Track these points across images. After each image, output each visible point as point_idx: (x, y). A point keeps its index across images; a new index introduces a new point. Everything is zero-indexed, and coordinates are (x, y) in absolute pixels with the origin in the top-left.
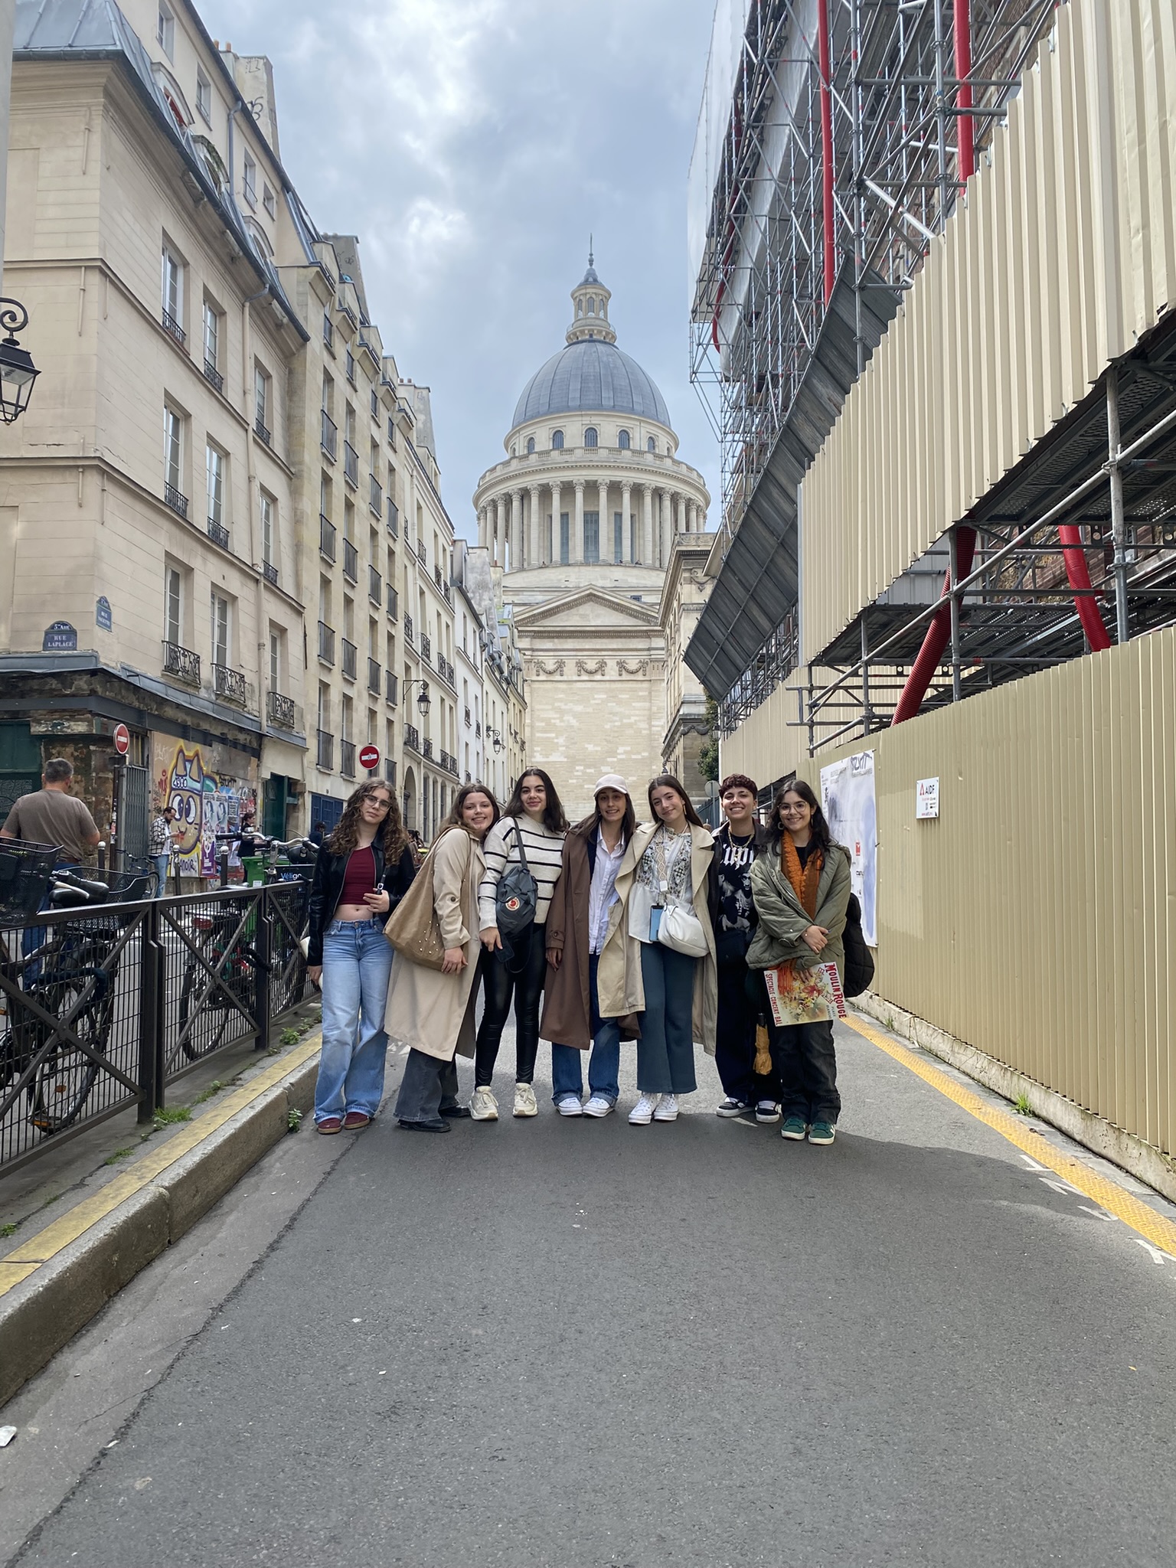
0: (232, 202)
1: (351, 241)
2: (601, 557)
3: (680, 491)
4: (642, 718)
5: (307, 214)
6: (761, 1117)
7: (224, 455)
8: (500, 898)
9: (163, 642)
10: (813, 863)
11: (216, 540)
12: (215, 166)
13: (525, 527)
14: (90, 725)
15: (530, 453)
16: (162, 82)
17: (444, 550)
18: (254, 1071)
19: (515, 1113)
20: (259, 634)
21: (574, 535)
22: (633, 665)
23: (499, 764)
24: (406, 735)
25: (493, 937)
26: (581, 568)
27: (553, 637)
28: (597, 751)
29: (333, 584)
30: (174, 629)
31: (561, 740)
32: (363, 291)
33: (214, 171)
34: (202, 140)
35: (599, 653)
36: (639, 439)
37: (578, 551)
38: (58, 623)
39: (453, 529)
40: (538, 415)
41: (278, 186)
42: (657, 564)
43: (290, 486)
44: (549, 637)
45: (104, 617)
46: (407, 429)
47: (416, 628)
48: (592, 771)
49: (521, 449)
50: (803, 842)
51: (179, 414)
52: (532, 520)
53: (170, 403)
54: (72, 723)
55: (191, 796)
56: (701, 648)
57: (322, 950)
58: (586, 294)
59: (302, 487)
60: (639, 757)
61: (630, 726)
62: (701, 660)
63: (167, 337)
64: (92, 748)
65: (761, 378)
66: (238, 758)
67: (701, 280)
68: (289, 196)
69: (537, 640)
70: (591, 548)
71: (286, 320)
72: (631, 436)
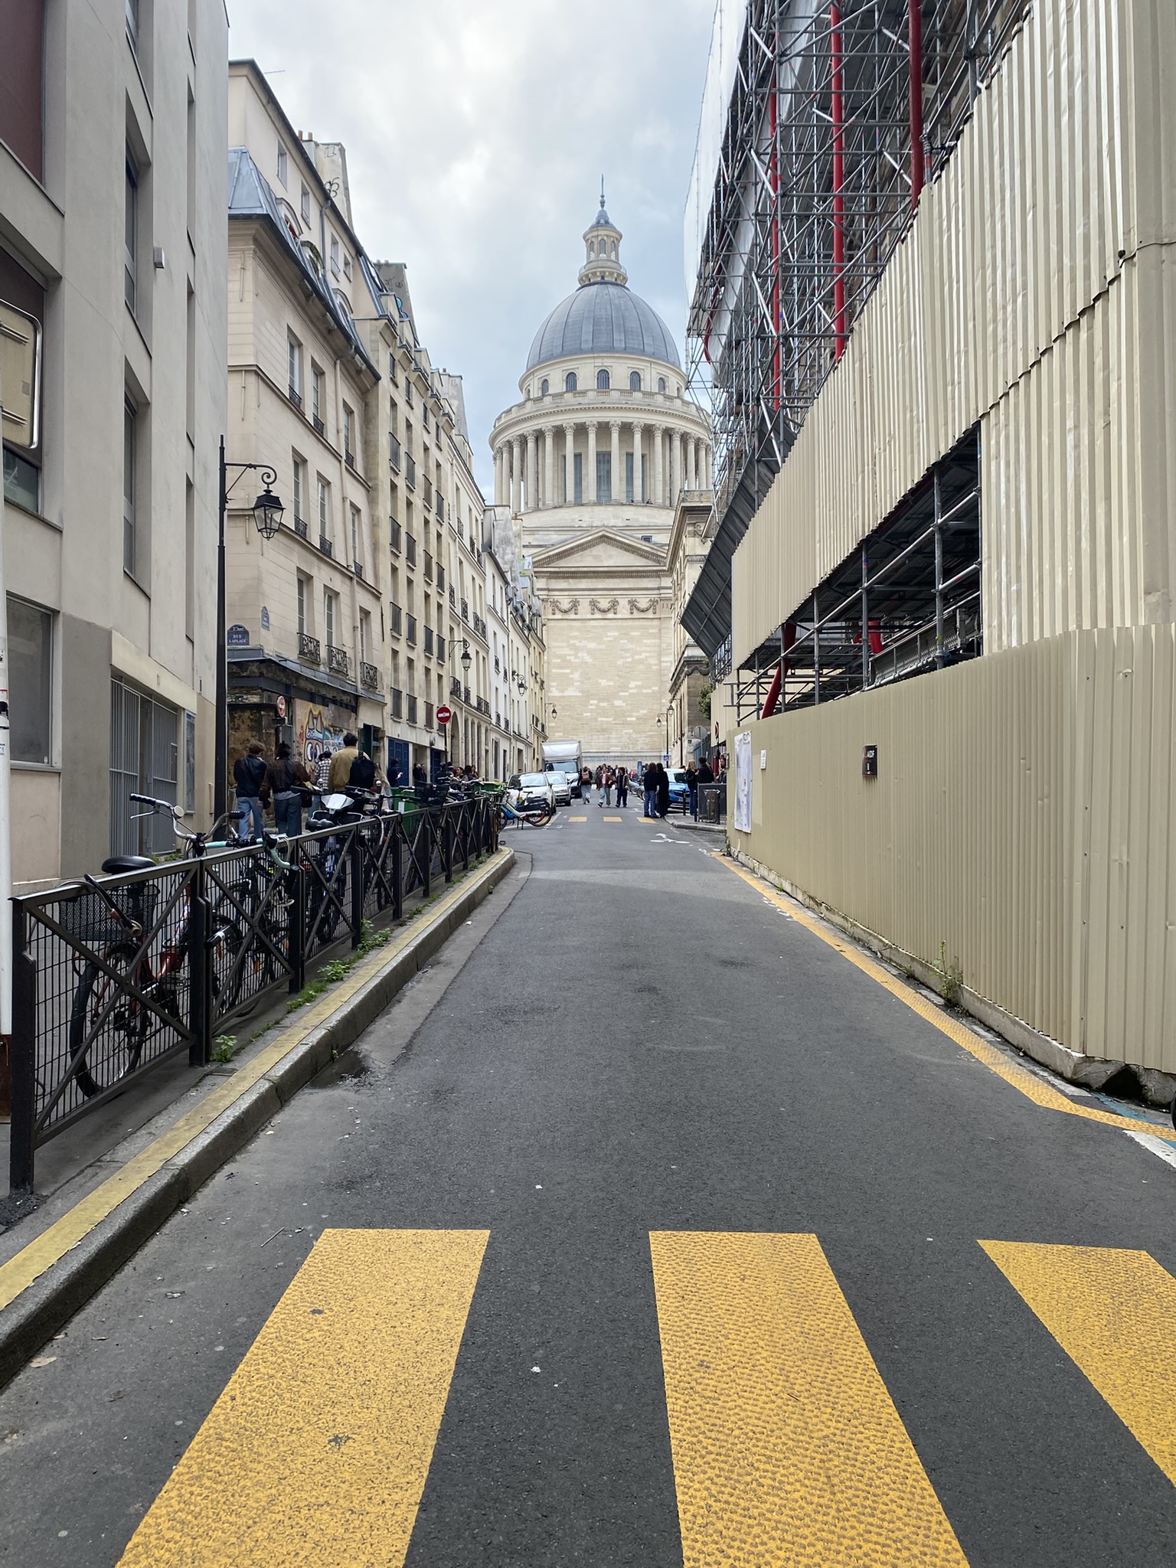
0: (326, 283)
1: (402, 269)
2: (614, 497)
3: (688, 431)
4: (652, 654)
7: (326, 484)
9: (296, 632)
11: (324, 552)
12: (315, 260)
13: (540, 467)
14: (262, 697)
15: (543, 396)
16: (284, 213)
17: (477, 520)
20: (354, 618)
21: (587, 475)
22: (643, 603)
23: (522, 704)
24: (451, 686)
26: (594, 507)
27: (568, 578)
28: (610, 686)
29: (399, 570)
30: (301, 622)
31: (576, 676)
33: (315, 263)
35: (612, 593)
36: (650, 380)
37: (590, 492)
38: (235, 626)
39: (483, 500)
40: (551, 357)
41: (353, 254)
42: (667, 503)
43: (368, 497)
44: (564, 578)
45: (265, 621)
46: (450, 429)
47: (458, 595)
48: (605, 704)
49: (536, 389)
51: (298, 461)
52: (547, 461)
53: (294, 455)
54: (250, 696)
58: (598, 236)
59: (377, 495)
60: (650, 691)
61: (641, 661)
62: (694, 625)
63: (291, 406)
64: (262, 713)
66: (344, 714)
68: (362, 260)
69: (553, 580)
70: (604, 486)
71: (364, 367)
72: (642, 377)
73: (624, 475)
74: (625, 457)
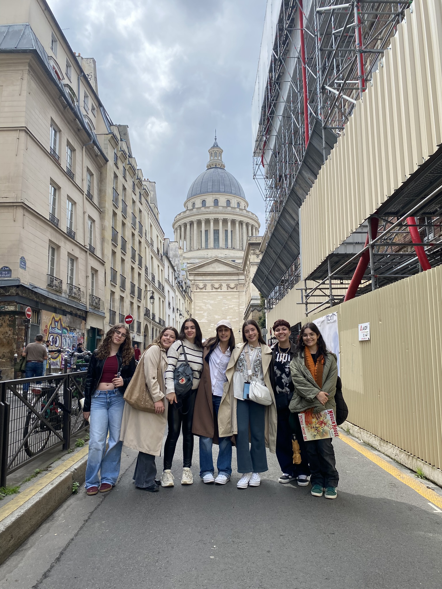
0: (79, 109)
1: (126, 127)
2: (220, 246)
3: (249, 222)
4: (236, 305)
5: (108, 115)
6: (300, 484)
7: (74, 203)
8: (176, 378)
9: (47, 275)
10: (320, 361)
11: (70, 236)
12: (72, 95)
13: (192, 235)
14: (16, 307)
15: (193, 208)
16: (52, 63)
17: (161, 242)
18: (59, 462)
19: (182, 483)
20: (86, 272)
21: (210, 238)
22: (232, 285)
24: (145, 312)
25: (173, 397)
26: (213, 250)
27: (202, 275)
28: (219, 318)
29: (117, 253)
30: (52, 270)
31: (205, 314)
32: (130, 145)
33: (72, 97)
34: (67, 85)
35: (220, 281)
36: (234, 203)
37: (211, 244)
38: (4, 267)
39: (164, 234)
40: (196, 194)
41: (97, 105)
42: (241, 249)
43: (100, 216)
44: (200, 275)
45: (23, 265)
46: (146, 196)
47: (150, 271)
49: (190, 206)
50: (314, 352)
51: (56, 187)
52: (194, 233)
53: (52, 183)
54: (8, 307)
55: (57, 336)
56: (259, 277)
57: (90, 405)
58: (214, 151)
59: (105, 216)
60: (235, 320)
61: (232, 308)
62: (259, 282)
63: (52, 158)
64: (16, 316)
65: (281, 176)
66: (77, 321)
67: (257, 141)
68: (101, 109)
69: (197, 277)
70: (217, 243)
71: (99, 153)
72: (231, 202)
73: (224, 238)
74: (224, 232)
